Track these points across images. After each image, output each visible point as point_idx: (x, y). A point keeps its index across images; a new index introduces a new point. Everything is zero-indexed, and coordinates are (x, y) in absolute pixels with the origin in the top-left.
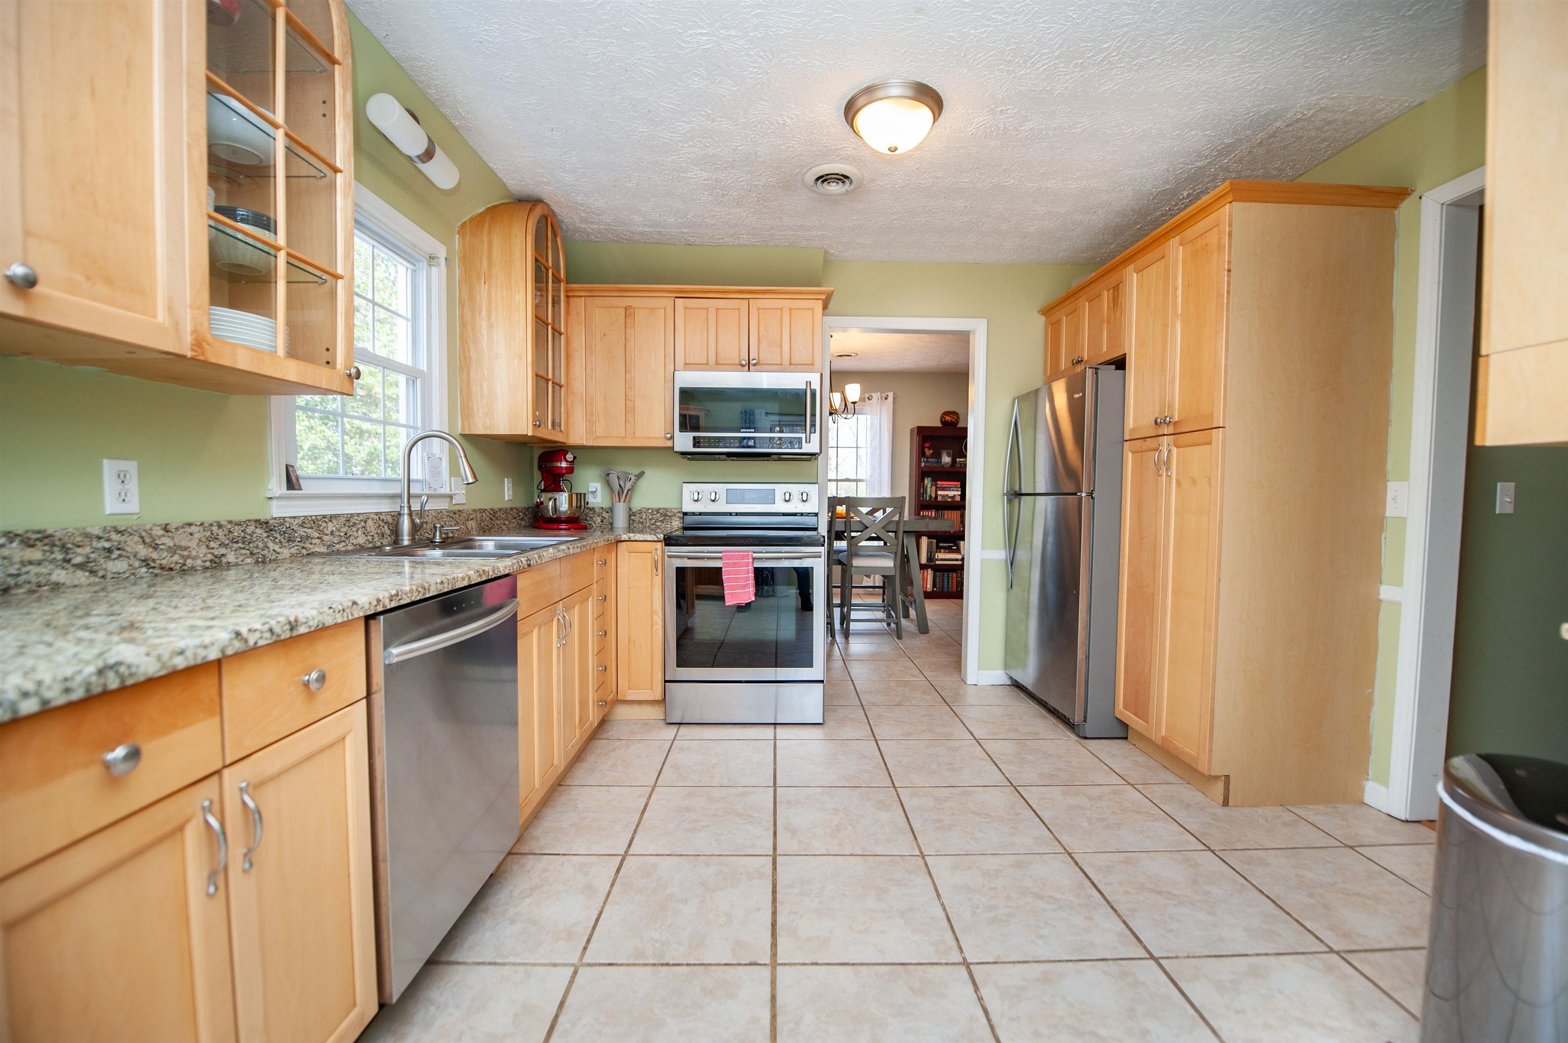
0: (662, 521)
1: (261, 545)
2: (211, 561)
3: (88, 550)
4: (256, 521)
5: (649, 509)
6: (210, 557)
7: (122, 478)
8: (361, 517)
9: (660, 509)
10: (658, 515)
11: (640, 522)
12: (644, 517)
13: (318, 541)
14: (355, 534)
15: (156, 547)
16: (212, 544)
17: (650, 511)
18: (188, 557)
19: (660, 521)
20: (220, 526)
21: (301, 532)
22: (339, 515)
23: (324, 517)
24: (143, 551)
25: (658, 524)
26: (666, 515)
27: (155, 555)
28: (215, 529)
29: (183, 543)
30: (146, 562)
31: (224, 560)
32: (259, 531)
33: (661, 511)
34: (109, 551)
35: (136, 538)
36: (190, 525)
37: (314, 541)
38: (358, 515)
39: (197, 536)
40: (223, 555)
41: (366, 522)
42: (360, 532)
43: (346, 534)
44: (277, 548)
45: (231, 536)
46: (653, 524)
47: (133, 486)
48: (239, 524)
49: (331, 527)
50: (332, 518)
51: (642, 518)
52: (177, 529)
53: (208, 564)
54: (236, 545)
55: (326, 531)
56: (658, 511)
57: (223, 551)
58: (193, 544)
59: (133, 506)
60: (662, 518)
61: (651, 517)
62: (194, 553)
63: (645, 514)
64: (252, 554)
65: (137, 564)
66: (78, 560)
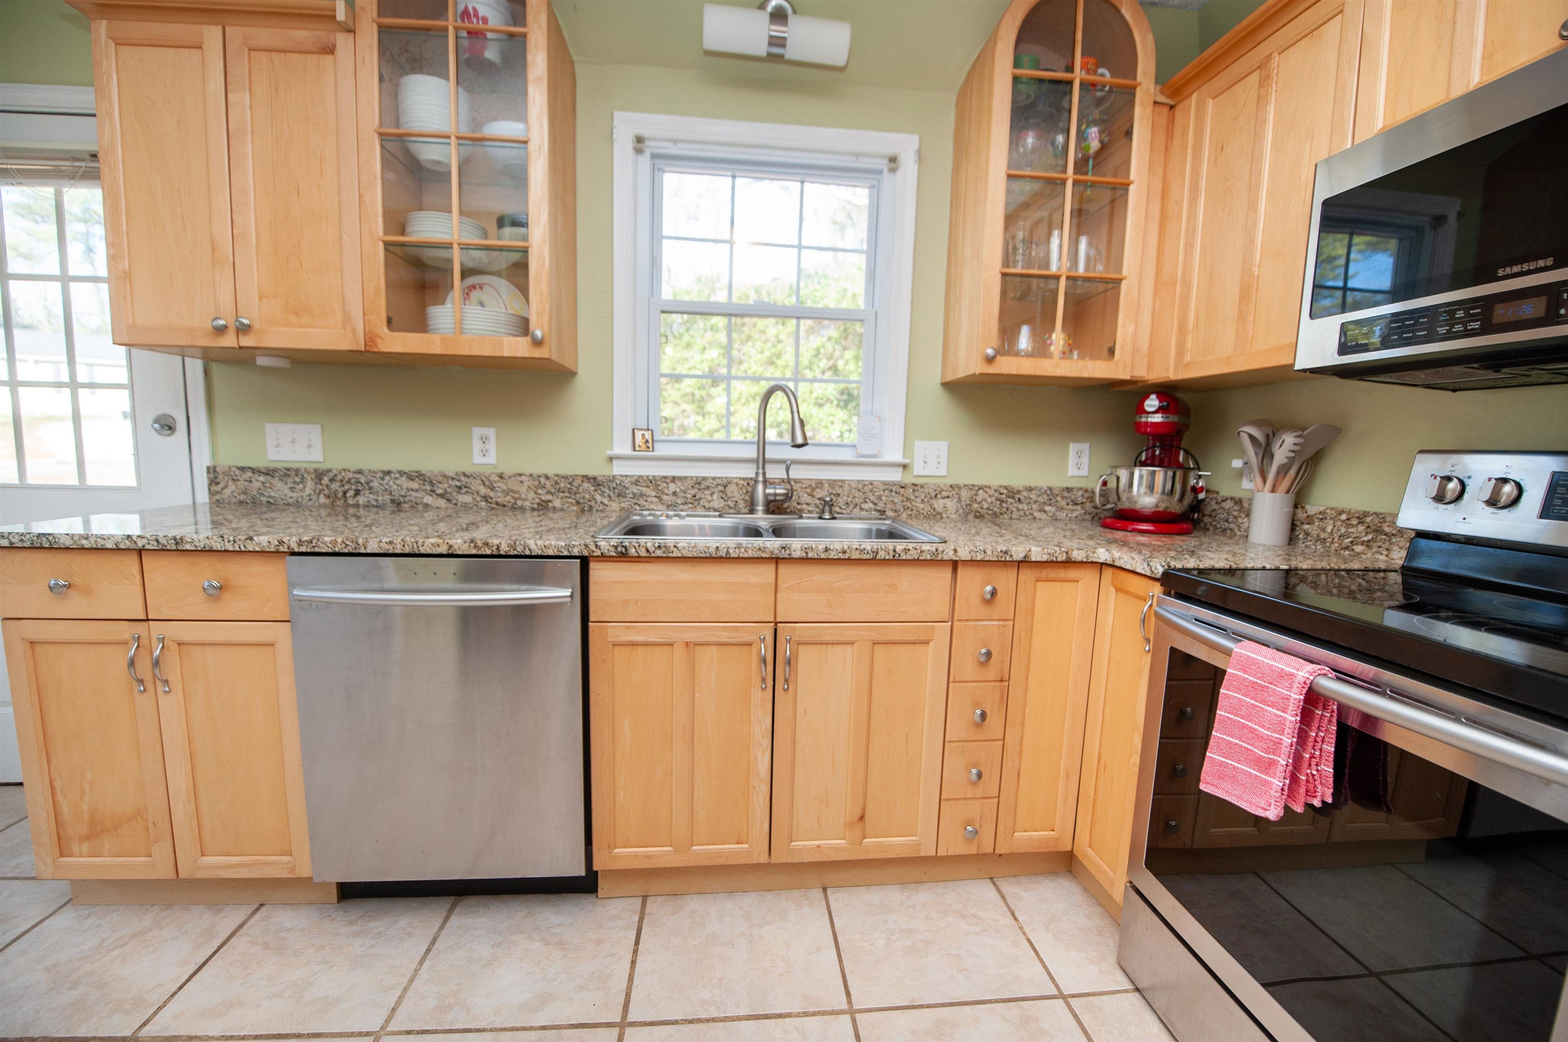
0: (1368, 544)
1: (587, 496)
2: (538, 504)
3: (446, 485)
4: (583, 476)
5: (1342, 512)
6: (537, 501)
7: (484, 440)
8: (719, 481)
9: (1366, 514)
10: (1361, 528)
11: (1318, 539)
12: (1329, 529)
13: (655, 500)
14: (709, 498)
15: (493, 489)
16: (540, 491)
17: (1344, 517)
18: (519, 498)
19: (1362, 543)
20: (547, 477)
21: (635, 489)
22: (685, 478)
23: (665, 478)
24: (483, 491)
25: (1359, 548)
26: (1378, 531)
27: (492, 494)
28: (543, 480)
29: (515, 488)
30: (485, 498)
31: (550, 505)
32: (586, 485)
33: (1368, 519)
34: (460, 488)
35: (479, 481)
36: (520, 475)
37: (650, 499)
38: (714, 479)
39: (526, 484)
40: (550, 501)
41: (725, 487)
42: (715, 496)
43: (695, 496)
44: (605, 501)
45: (558, 486)
46: (1347, 548)
47: (492, 445)
48: (566, 477)
49: (672, 487)
50: (674, 480)
51: (1324, 530)
52: (510, 477)
53: (535, 506)
54: (561, 494)
55: (666, 491)
56: (1361, 518)
57: (549, 497)
58: (523, 489)
59: (491, 459)
60: (1370, 537)
61: (1343, 530)
62: (523, 496)
63: (1331, 522)
64: (578, 503)
65: (479, 499)
66: (440, 491)
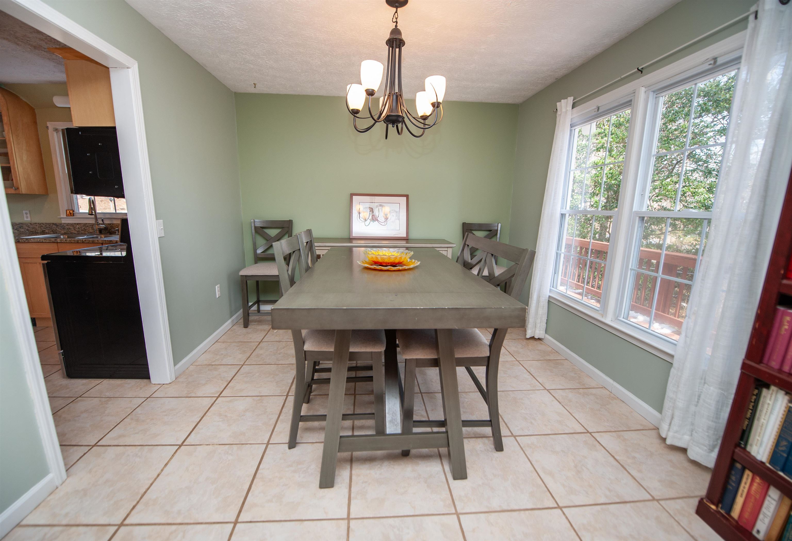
1: (55, 229)
2: (42, 231)
3: (17, 227)
4: (53, 223)
6: (41, 230)
7: (26, 214)
8: (91, 224)
13: (73, 230)
14: (88, 229)
15: (29, 227)
16: (42, 228)
18: (36, 230)
20: (43, 224)
21: (67, 227)
22: (81, 223)
23: (75, 223)
24: (27, 228)
27: (29, 229)
28: (42, 225)
29: (35, 227)
30: (28, 230)
31: (45, 231)
32: (54, 226)
34: (20, 227)
35: (25, 225)
36: (36, 223)
37: (72, 230)
38: (89, 224)
39: (38, 226)
40: (45, 230)
41: (92, 226)
42: (90, 229)
43: (84, 229)
44: (60, 230)
45: (46, 226)
47: (28, 215)
48: (48, 224)
49: (78, 226)
50: (78, 224)
52: (33, 224)
53: (41, 232)
54: (48, 229)
55: (76, 227)
57: (44, 229)
58: (37, 227)
59: (29, 219)
62: (38, 229)
64: (52, 231)
65: (26, 230)
66: (15, 228)
